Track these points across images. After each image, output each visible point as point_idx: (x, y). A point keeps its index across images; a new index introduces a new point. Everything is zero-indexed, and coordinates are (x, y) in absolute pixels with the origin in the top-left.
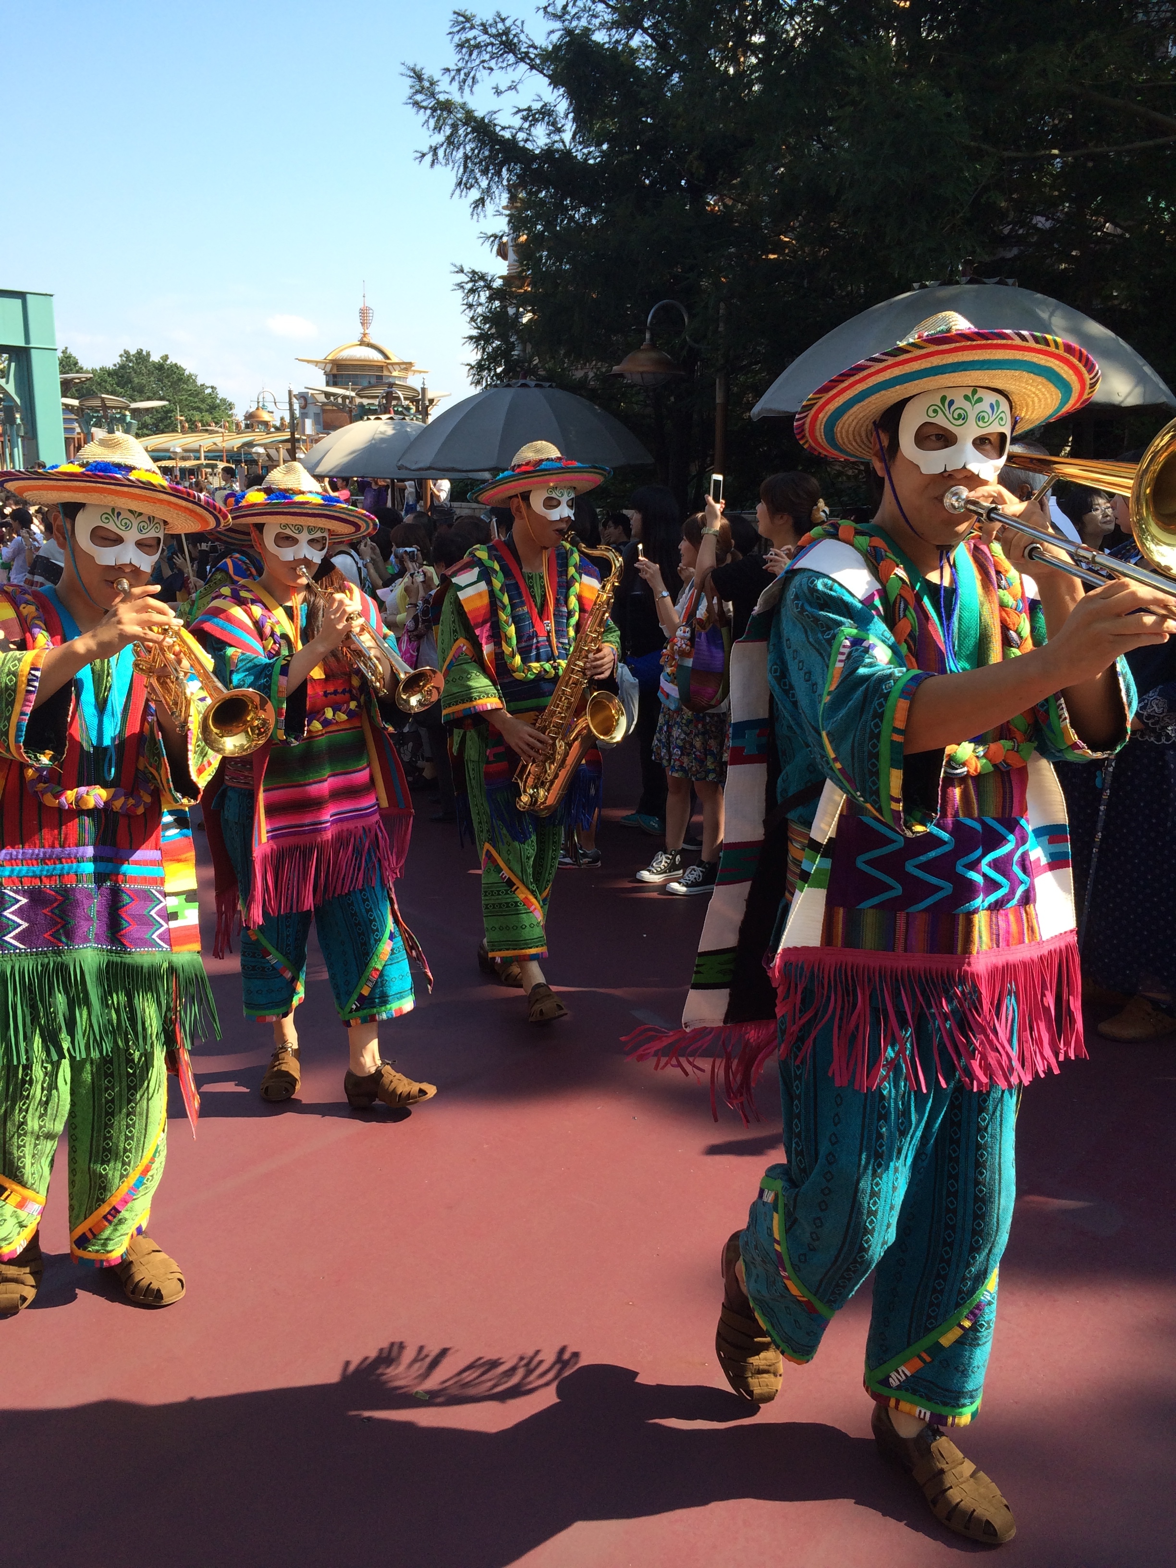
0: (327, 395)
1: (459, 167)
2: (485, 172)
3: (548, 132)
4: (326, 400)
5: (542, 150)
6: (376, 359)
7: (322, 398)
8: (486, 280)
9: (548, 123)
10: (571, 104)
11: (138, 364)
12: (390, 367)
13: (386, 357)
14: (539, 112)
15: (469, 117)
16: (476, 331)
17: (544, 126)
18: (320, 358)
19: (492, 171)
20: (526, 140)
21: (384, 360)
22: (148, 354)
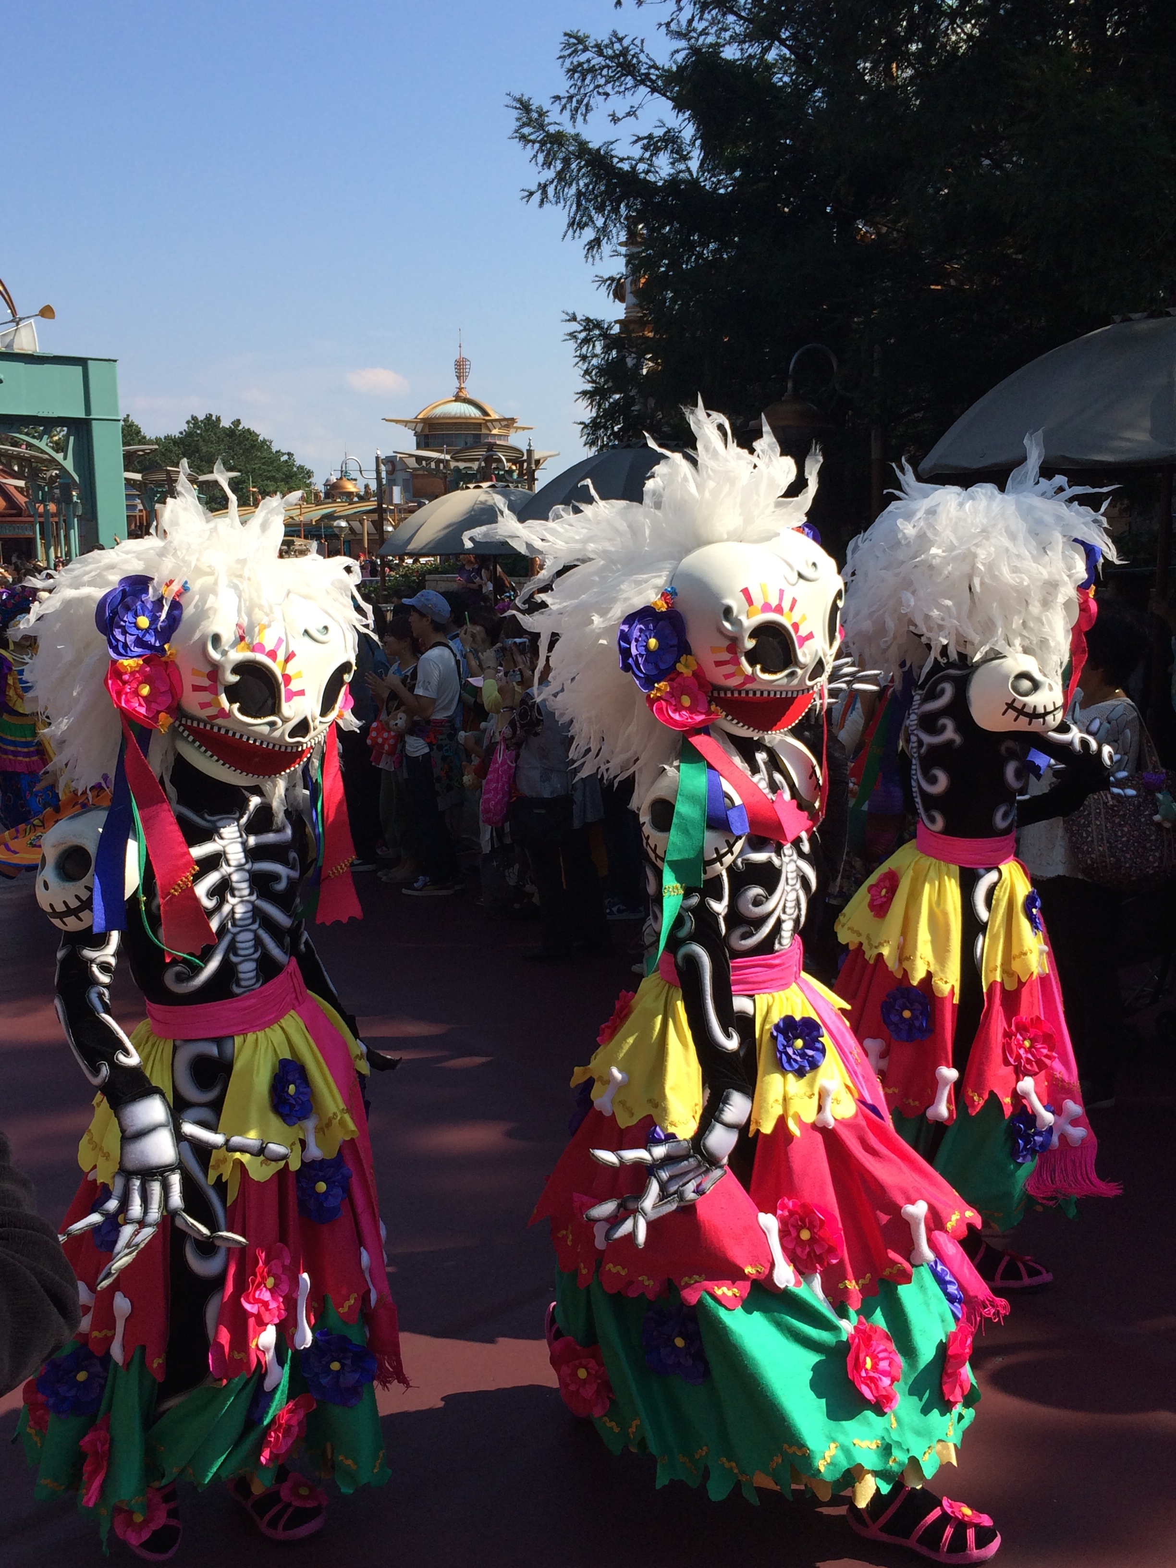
0: (419, 459)
1: (571, 207)
2: (600, 209)
3: (671, 160)
4: (417, 466)
5: (666, 181)
6: (473, 415)
7: (412, 463)
8: (603, 328)
9: (672, 152)
10: (697, 130)
11: (207, 431)
12: (489, 424)
13: (486, 413)
14: (661, 139)
15: (583, 148)
16: (591, 385)
17: (667, 155)
18: (410, 417)
19: (609, 208)
20: (647, 172)
21: (482, 417)
22: (218, 419)
